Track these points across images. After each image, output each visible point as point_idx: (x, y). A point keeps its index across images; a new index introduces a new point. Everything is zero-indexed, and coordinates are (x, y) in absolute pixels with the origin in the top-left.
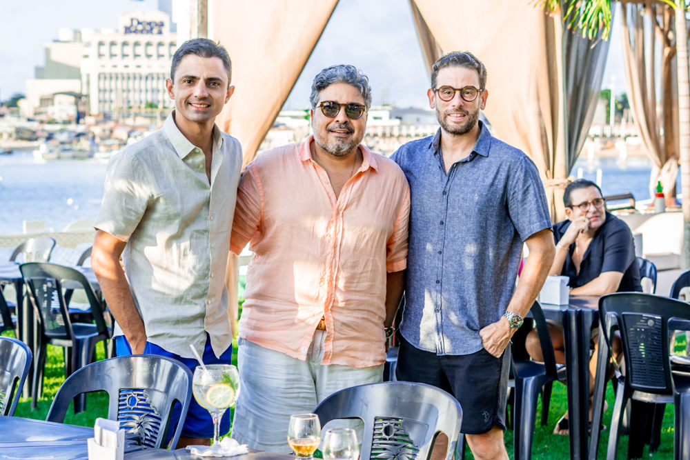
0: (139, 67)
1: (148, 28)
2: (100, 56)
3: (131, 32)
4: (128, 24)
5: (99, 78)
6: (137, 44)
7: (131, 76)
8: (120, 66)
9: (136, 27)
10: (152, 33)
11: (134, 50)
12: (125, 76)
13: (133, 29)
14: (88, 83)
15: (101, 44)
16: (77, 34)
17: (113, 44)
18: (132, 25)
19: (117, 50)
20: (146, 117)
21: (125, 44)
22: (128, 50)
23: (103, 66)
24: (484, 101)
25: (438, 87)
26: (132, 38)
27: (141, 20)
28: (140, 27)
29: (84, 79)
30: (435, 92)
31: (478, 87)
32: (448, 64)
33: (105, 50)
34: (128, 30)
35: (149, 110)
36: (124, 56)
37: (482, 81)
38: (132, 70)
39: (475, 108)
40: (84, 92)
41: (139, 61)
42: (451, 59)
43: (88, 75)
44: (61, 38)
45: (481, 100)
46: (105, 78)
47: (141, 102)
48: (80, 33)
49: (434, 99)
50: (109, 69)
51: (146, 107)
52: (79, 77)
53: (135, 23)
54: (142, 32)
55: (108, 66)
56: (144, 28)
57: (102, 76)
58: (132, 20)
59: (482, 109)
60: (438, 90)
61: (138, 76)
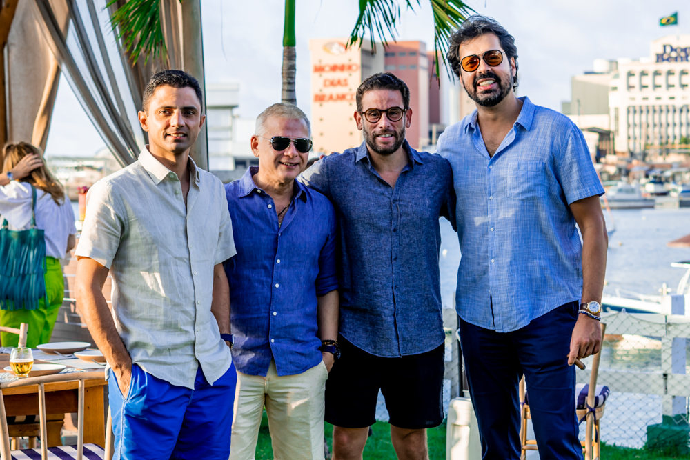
0: (672, 98)
1: (683, 54)
2: (630, 87)
3: (663, 60)
4: (661, 51)
5: (629, 112)
6: (670, 73)
7: (664, 109)
8: (651, 98)
9: (669, 54)
10: (687, 60)
11: (667, 80)
12: (657, 109)
13: (666, 57)
14: (617, 118)
15: (630, 74)
16: (613, 64)
17: (643, 74)
18: (665, 52)
19: (647, 80)
20: (679, 153)
21: (657, 73)
22: (661, 80)
23: (633, 99)
24: (409, 119)
25: (364, 110)
26: (664, 67)
27: (675, 46)
28: (674, 54)
29: (612, 113)
30: (361, 114)
31: (402, 107)
32: (372, 86)
33: (634, 81)
34: (660, 58)
35: (684, 146)
36: (656, 86)
37: (406, 100)
38: (665, 101)
39: (401, 127)
40: (612, 129)
41: (672, 92)
42: (374, 82)
43: (617, 109)
44: (596, 70)
45: (406, 118)
46: (635, 112)
47: (675, 137)
48: (617, 63)
49: (361, 120)
50: (639, 102)
51: (681, 143)
52: (607, 111)
53: (668, 49)
54: (676, 59)
55: (638, 98)
56: (679, 55)
57: (631, 110)
58: (665, 46)
59: (408, 127)
60: (365, 113)
61: (671, 109)
